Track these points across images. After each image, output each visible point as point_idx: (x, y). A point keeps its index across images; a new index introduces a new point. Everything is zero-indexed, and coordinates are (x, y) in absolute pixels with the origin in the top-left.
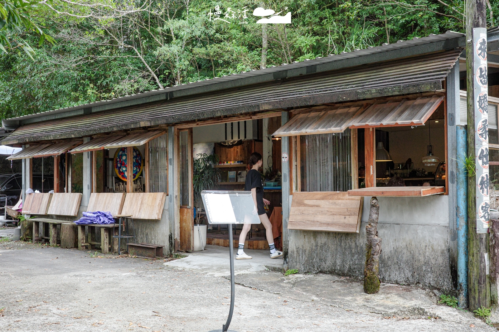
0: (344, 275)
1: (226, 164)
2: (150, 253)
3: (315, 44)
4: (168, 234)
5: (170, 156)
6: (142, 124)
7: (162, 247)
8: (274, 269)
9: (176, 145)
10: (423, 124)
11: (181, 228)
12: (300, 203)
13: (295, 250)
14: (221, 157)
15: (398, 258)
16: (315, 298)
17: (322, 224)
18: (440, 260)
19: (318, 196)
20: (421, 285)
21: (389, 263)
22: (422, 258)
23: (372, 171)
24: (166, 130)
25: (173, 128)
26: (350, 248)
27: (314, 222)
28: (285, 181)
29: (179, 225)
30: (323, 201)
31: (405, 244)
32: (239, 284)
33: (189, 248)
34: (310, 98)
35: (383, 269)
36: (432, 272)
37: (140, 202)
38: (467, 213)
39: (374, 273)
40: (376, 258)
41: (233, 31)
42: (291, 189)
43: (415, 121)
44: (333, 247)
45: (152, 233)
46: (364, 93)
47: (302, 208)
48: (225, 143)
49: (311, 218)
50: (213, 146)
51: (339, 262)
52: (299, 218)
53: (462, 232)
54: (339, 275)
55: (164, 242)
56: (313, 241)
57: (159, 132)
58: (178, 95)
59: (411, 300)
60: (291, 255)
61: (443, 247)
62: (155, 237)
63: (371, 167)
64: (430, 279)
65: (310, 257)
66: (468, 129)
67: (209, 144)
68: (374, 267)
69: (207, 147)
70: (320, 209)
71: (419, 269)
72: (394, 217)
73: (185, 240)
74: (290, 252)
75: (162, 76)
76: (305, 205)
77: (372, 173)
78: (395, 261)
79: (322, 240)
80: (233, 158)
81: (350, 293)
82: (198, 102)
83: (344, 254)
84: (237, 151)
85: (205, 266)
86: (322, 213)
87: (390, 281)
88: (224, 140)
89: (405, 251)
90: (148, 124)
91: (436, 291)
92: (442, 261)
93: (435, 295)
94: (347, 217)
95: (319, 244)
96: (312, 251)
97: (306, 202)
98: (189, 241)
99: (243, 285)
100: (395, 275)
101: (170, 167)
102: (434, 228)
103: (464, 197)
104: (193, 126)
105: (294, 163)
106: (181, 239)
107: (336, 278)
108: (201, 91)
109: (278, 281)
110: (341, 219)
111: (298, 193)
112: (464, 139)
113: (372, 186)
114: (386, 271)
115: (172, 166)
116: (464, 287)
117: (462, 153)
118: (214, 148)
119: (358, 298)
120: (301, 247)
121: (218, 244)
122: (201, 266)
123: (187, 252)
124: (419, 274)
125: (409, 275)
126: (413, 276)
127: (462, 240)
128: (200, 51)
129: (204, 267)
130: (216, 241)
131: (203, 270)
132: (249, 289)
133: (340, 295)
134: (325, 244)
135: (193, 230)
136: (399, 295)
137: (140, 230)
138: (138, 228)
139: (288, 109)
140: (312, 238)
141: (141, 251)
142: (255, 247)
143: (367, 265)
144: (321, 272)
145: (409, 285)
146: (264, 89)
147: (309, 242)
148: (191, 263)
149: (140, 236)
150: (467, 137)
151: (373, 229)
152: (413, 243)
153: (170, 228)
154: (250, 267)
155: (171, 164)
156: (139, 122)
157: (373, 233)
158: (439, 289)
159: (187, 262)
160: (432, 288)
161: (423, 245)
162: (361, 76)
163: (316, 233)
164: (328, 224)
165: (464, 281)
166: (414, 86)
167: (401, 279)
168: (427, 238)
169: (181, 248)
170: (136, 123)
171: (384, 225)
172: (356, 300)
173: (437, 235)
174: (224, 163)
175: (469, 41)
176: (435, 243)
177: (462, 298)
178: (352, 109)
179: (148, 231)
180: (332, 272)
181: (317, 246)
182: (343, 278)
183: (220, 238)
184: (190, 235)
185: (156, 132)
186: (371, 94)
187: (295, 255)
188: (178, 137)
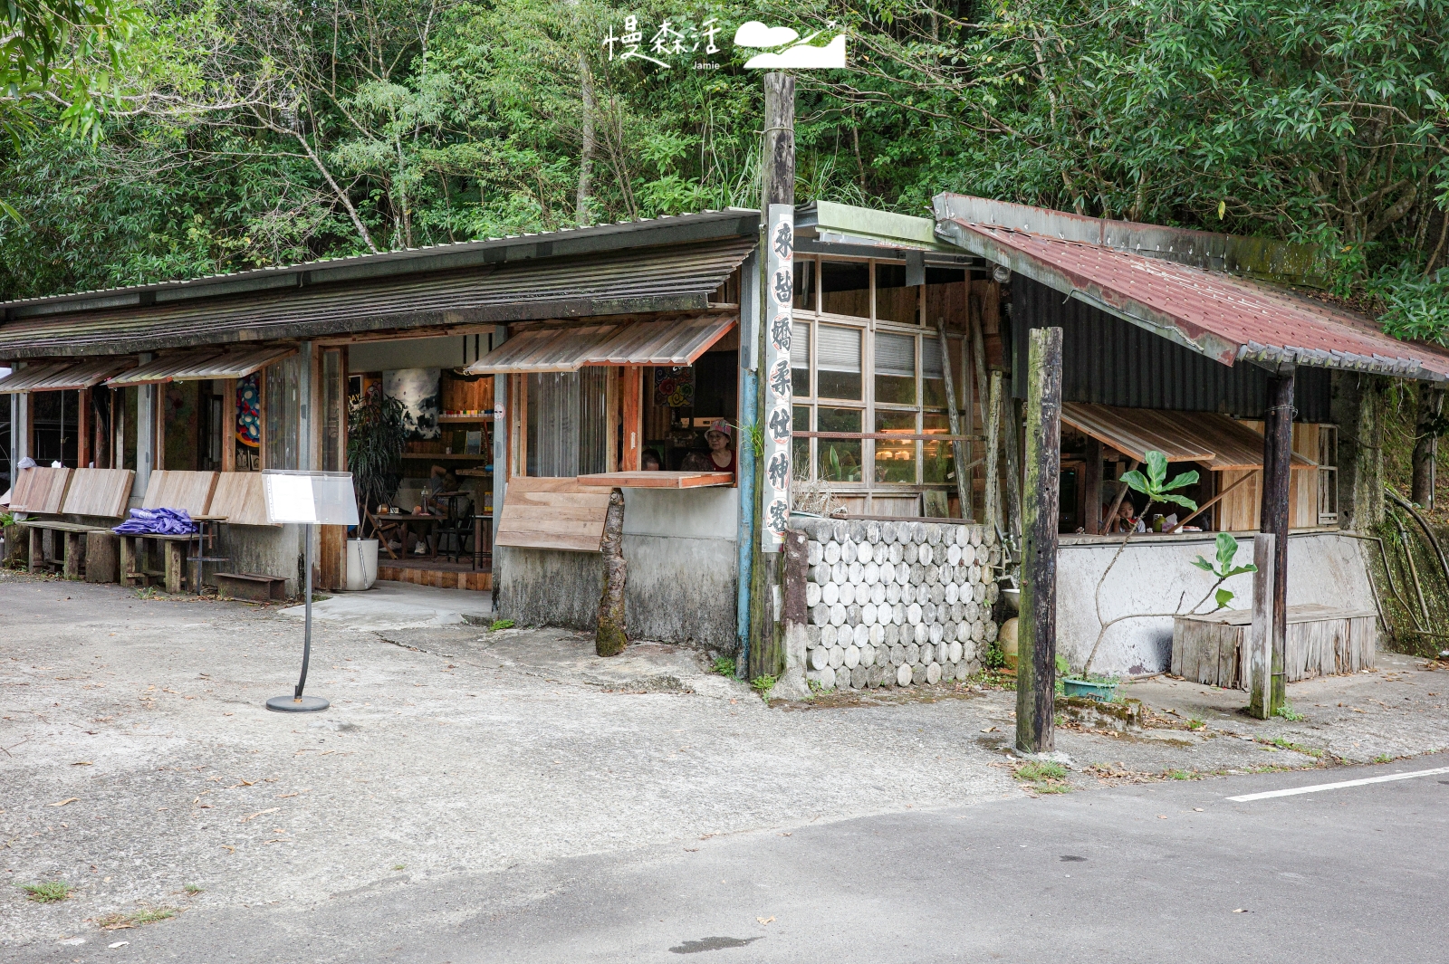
0: (584, 628)
1: (462, 415)
2: (258, 591)
3: (684, 155)
4: (296, 554)
5: (303, 401)
6: (243, 336)
7: (283, 581)
8: (477, 621)
9: (315, 379)
10: (689, 364)
11: (323, 543)
12: (519, 499)
13: (511, 585)
14: (452, 399)
15: (663, 597)
16: (509, 663)
17: (549, 536)
18: (722, 599)
19: (547, 486)
20: (694, 644)
21: (651, 605)
22: (697, 597)
23: (635, 441)
24: (297, 349)
25: (310, 344)
26: (595, 579)
27: (537, 534)
28: (499, 457)
29: (319, 537)
30: (554, 495)
31: (673, 572)
32: (393, 642)
33: (337, 582)
34: (522, 307)
35: (642, 617)
36: (710, 620)
37: (244, 491)
38: (753, 517)
39: (610, 621)
40: (616, 594)
41: (515, 114)
42: (508, 472)
43: (675, 359)
44: (569, 579)
45: (268, 553)
46: (601, 304)
47: (521, 507)
48: (462, 370)
49: (533, 525)
50: (438, 374)
51: (577, 605)
52: (515, 525)
53: (745, 550)
54: (576, 629)
55: (289, 571)
56: (539, 569)
57: (283, 350)
58: (320, 278)
59: (665, 665)
60: (505, 595)
61: (728, 578)
62: (273, 561)
63: (633, 434)
64: (706, 632)
65: (534, 598)
66: (759, 375)
67: (429, 370)
68: (612, 610)
69: (425, 378)
70: (548, 510)
71: (692, 615)
72: (661, 525)
73: (329, 567)
74: (502, 589)
75: (366, 202)
76: (527, 502)
77: (633, 446)
78: (660, 601)
79: (553, 565)
80: (476, 405)
81: (574, 656)
82: (349, 296)
83: (585, 590)
84: (485, 390)
85: (351, 614)
86: (551, 516)
87: (651, 638)
88: (460, 363)
89: (674, 584)
90: (254, 336)
91: (713, 653)
92: (723, 600)
93: (710, 659)
94: (588, 524)
95: (549, 574)
96: (537, 586)
97: (529, 496)
98: (337, 569)
99: (398, 644)
100: (660, 627)
101: (303, 422)
102: (715, 545)
103: (751, 491)
104: (347, 341)
105: (515, 424)
106: (322, 566)
107: (570, 634)
108: (359, 274)
109: (467, 640)
110: (577, 528)
111: (520, 479)
112: (754, 392)
113: (633, 468)
114: (646, 620)
115: (306, 421)
116: (744, 642)
117: (750, 418)
118: (440, 381)
119: (579, 664)
120: (520, 580)
121: (411, 580)
122: (344, 615)
123: (334, 591)
124: (692, 624)
125: (678, 625)
126: (683, 627)
127: (746, 563)
128: (435, 156)
129: (349, 617)
130: (407, 573)
131: (345, 621)
132: (404, 649)
133: (553, 659)
134: (558, 573)
135: (345, 547)
136: (650, 659)
137: (245, 548)
138: (242, 544)
139: (506, 323)
140: (538, 563)
141: (241, 588)
142: (479, 586)
143: (602, 606)
144: (551, 624)
145: (677, 643)
146: (463, 282)
147: (533, 570)
148: (330, 610)
149: (245, 559)
150: (757, 390)
151: (612, 544)
152: (686, 571)
153: (300, 544)
154: (433, 616)
155: (304, 417)
156: (237, 331)
157: (613, 550)
158: (718, 650)
159: (322, 609)
160: (709, 647)
161: (700, 573)
162: (611, 271)
163: (544, 553)
164: (558, 537)
165: (745, 633)
166: (670, 299)
167: (667, 635)
168: (705, 562)
169: (323, 583)
170: (233, 332)
171: (644, 538)
172: (575, 666)
173: (720, 557)
174: (458, 413)
175: (761, 226)
176: (716, 570)
177: (741, 660)
178: (605, 329)
179: (260, 549)
180: (566, 624)
181: (545, 576)
182: (580, 634)
183: (416, 568)
184: (338, 558)
185: (277, 351)
186: (611, 307)
187: (511, 594)
188: (321, 363)
